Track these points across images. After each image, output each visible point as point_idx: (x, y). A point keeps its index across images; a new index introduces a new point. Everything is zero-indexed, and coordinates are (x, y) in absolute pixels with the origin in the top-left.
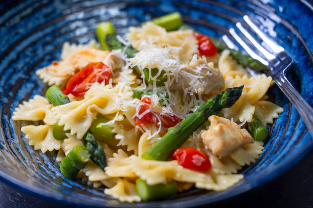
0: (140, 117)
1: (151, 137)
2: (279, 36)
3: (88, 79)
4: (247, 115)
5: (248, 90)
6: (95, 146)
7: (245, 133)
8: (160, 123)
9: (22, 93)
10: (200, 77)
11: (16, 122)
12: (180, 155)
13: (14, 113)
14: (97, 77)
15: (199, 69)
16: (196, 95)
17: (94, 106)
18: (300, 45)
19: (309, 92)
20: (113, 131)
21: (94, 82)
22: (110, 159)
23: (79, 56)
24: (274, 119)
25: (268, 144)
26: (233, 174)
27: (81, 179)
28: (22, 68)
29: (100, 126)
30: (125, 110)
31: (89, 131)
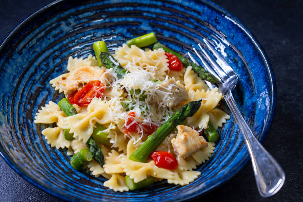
0: (128, 127)
1: (135, 141)
2: (229, 57)
3: (89, 94)
4: (204, 123)
5: (205, 101)
6: (96, 149)
7: (203, 139)
8: (142, 131)
9: (40, 100)
10: (171, 93)
11: (37, 124)
12: (156, 157)
13: (35, 117)
14: (96, 93)
15: (170, 87)
16: (168, 108)
17: (95, 118)
18: (244, 67)
19: (249, 107)
20: (109, 137)
21: (93, 97)
22: (107, 158)
23: (81, 72)
24: (223, 124)
25: (218, 146)
26: (193, 170)
27: (86, 170)
28: (39, 79)
29: (99, 133)
30: (117, 122)
31: (92, 137)
